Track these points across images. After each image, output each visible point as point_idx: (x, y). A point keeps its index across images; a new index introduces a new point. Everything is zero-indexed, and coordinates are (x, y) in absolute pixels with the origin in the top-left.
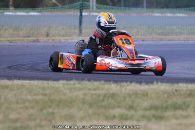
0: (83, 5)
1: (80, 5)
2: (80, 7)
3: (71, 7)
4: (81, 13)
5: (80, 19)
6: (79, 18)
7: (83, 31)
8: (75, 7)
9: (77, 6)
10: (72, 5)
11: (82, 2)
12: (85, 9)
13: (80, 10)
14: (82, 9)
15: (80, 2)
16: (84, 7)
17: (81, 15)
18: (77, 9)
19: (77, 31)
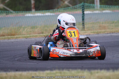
0: (85, 6)
1: (82, 6)
2: (82, 8)
3: (75, 8)
4: (83, 12)
5: (83, 17)
6: (81, 16)
7: (85, 26)
8: (78, 8)
9: (80, 7)
10: (76, 6)
11: (84, 3)
12: (86, 8)
13: (83, 10)
14: (84, 9)
15: (82, 4)
16: (85, 8)
17: (84, 14)
18: (80, 9)
19: (81, 26)
